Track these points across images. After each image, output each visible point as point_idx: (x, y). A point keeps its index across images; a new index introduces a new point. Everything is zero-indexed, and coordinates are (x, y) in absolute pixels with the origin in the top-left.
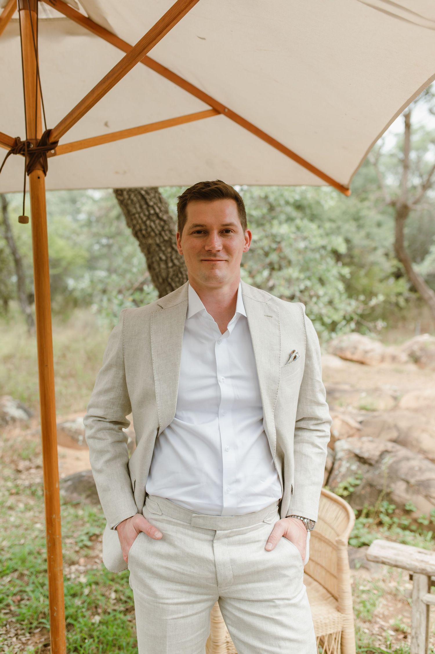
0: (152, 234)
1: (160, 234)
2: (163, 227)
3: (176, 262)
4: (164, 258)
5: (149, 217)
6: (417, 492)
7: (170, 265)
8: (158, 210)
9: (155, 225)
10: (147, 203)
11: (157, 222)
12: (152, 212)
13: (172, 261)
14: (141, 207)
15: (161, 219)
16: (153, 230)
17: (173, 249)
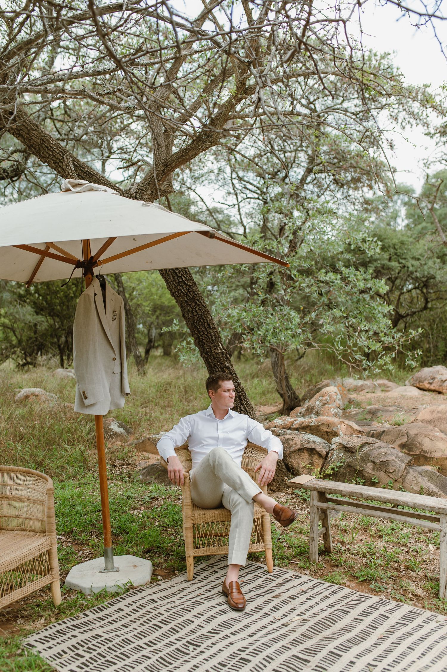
0: (182, 294)
1: (187, 294)
2: (188, 290)
3: (198, 311)
4: (190, 309)
5: (179, 285)
6: (380, 469)
7: (195, 314)
8: (184, 279)
9: (183, 288)
10: (177, 275)
11: (184, 286)
12: (181, 280)
13: (196, 311)
14: (173, 278)
15: (187, 285)
16: (182, 292)
17: (196, 303)
